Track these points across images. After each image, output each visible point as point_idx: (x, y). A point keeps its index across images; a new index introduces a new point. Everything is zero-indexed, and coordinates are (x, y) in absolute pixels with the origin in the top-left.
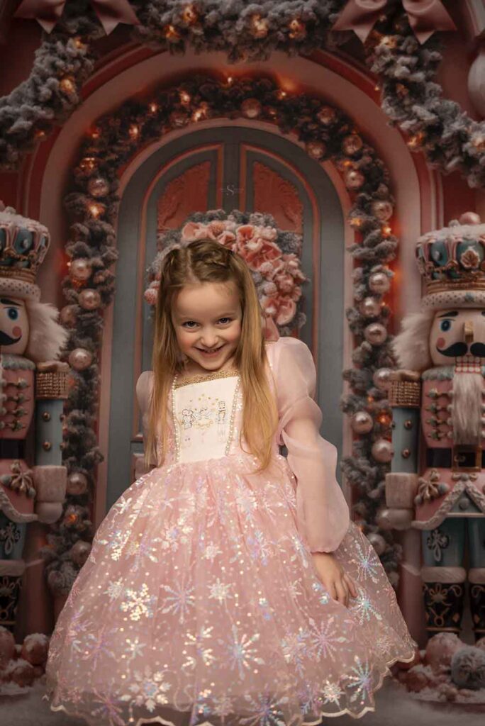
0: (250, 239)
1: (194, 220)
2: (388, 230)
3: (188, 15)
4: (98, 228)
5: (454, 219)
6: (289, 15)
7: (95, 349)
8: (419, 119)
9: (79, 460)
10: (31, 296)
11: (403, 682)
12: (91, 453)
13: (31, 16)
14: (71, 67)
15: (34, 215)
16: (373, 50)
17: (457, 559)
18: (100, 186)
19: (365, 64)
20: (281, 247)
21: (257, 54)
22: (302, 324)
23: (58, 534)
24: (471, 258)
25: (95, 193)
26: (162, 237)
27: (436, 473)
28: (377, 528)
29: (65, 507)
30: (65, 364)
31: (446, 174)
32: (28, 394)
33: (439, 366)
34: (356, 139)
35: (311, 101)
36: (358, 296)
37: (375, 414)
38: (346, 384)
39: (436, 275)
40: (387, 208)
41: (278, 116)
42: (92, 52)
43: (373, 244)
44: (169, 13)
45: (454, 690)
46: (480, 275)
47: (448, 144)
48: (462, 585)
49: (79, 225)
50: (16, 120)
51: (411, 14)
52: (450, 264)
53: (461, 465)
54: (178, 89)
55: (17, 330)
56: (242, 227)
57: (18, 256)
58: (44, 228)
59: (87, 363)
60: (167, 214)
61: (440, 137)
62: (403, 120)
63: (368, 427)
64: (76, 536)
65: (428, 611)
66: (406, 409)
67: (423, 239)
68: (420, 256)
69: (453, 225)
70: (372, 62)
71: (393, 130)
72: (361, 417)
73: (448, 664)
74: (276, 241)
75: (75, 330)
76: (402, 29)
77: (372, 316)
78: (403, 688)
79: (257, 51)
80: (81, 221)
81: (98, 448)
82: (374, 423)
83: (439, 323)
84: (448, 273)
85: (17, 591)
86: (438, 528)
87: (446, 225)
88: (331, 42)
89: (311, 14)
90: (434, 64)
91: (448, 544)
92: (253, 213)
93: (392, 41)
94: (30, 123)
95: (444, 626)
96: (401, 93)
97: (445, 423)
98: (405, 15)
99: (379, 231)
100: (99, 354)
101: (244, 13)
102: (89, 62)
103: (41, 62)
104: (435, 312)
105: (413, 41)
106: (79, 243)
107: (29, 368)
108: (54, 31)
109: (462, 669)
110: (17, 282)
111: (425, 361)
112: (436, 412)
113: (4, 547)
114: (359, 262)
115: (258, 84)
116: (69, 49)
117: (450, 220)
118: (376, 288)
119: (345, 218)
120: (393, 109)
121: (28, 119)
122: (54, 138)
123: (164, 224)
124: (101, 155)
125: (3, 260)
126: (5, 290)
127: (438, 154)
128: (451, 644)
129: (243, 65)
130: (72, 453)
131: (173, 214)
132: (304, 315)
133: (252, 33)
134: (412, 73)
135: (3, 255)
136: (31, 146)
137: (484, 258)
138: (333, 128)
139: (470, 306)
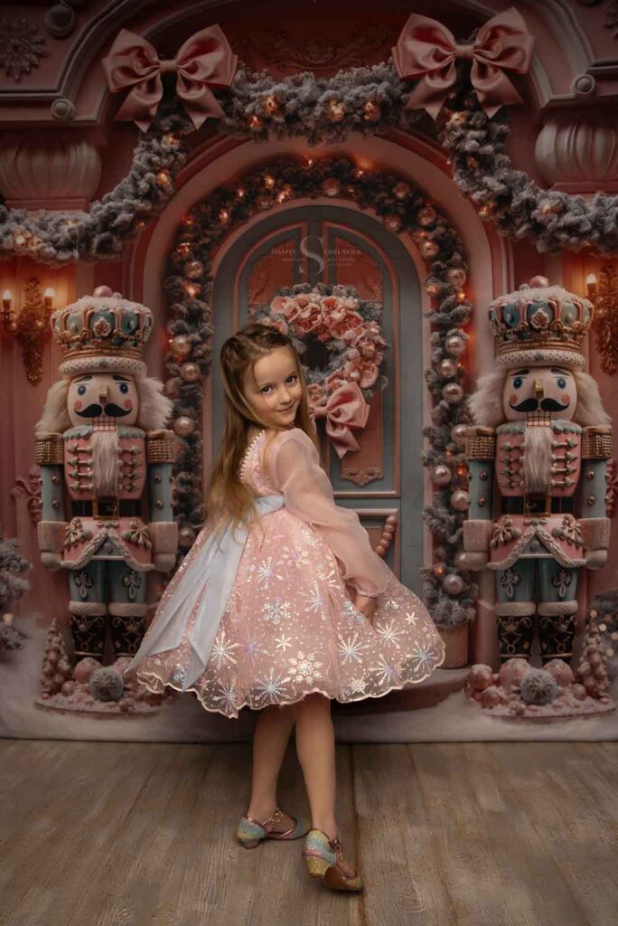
0: (334, 309)
1: (281, 295)
2: (462, 296)
3: (270, 104)
4: (195, 306)
5: (524, 282)
6: (363, 98)
7: (197, 416)
8: (489, 190)
9: (188, 516)
10: (137, 372)
11: (478, 700)
12: (198, 510)
13: (129, 119)
14: (165, 161)
15: (138, 299)
16: (445, 127)
17: (527, 595)
18: (195, 268)
19: (437, 141)
20: (363, 316)
21: (335, 137)
22: (383, 387)
24: (541, 319)
25: (192, 274)
26: (253, 311)
27: (510, 519)
28: (456, 570)
29: (178, 557)
30: (171, 431)
31: (515, 241)
32: (140, 459)
33: (513, 421)
34: (430, 211)
35: (386, 177)
36: (436, 359)
37: (453, 467)
38: (426, 440)
39: (508, 336)
40: (461, 274)
41: (357, 194)
42: (184, 146)
43: (448, 309)
44: (252, 104)
45: (523, 706)
46: (550, 335)
47: (518, 212)
48: (532, 617)
49: (178, 305)
50: (119, 213)
51: (479, 91)
52: (521, 326)
53: (532, 511)
54: (263, 174)
55: (128, 403)
56: (326, 298)
57: (126, 336)
58: (147, 310)
59: (191, 430)
60: (255, 292)
61: (509, 206)
62: (474, 191)
63: (446, 479)
65: (502, 640)
66: (482, 462)
67: (495, 303)
68: (493, 319)
69: (523, 289)
70: (444, 138)
71: (465, 201)
72: (440, 470)
73: (519, 685)
74: (357, 311)
75: (179, 400)
76: (472, 105)
77: (449, 377)
78: (478, 706)
79: (335, 133)
80: (180, 301)
82: (452, 475)
83: (511, 382)
84: (520, 334)
86: (511, 568)
87: (517, 289)
88: (404, 120)
89: (384, 95)
90: (502, 136)
91: (519, 582)
92: (336, 284)
93: (462, 116)
95: (516, 653)
96: (471, 165)
97: (517, 473)
98: (474, 91)
99: (453, 296)
100: (201, 421)
101: (321, 99)
102: (181, 156)
103: (139, 159)
104: (508, 370)
105: (481, 116)
106: (179, 322)
107: (141, 437)
108: (148, 131)
109: (531, 688)
110: (127, 359)
111: (499, 417)
112: (509, 463)
113: (128, 593)
114: (436, 326)
115: (336, 164)
116: (163, 146)
117: (520, 284)
118: (452, 350)
119: (422, 287)
120: (463, 181)
121: (129, 213)
122: (153, 227)
123: (255, 299)
124: (195, 240)
125: (113, 341)
126: (116, 368)
127: (508, 222)
128: (521, 667)
129: (322, 148)
130: (182, 510)
131: (263, 290)
132: (385, 378)
133: (330, 117)
134: (481, 146)
135: (113, 337)
136: (133, 237)
137: (553, 318)
138: (408, 202)
139: (541, 364)
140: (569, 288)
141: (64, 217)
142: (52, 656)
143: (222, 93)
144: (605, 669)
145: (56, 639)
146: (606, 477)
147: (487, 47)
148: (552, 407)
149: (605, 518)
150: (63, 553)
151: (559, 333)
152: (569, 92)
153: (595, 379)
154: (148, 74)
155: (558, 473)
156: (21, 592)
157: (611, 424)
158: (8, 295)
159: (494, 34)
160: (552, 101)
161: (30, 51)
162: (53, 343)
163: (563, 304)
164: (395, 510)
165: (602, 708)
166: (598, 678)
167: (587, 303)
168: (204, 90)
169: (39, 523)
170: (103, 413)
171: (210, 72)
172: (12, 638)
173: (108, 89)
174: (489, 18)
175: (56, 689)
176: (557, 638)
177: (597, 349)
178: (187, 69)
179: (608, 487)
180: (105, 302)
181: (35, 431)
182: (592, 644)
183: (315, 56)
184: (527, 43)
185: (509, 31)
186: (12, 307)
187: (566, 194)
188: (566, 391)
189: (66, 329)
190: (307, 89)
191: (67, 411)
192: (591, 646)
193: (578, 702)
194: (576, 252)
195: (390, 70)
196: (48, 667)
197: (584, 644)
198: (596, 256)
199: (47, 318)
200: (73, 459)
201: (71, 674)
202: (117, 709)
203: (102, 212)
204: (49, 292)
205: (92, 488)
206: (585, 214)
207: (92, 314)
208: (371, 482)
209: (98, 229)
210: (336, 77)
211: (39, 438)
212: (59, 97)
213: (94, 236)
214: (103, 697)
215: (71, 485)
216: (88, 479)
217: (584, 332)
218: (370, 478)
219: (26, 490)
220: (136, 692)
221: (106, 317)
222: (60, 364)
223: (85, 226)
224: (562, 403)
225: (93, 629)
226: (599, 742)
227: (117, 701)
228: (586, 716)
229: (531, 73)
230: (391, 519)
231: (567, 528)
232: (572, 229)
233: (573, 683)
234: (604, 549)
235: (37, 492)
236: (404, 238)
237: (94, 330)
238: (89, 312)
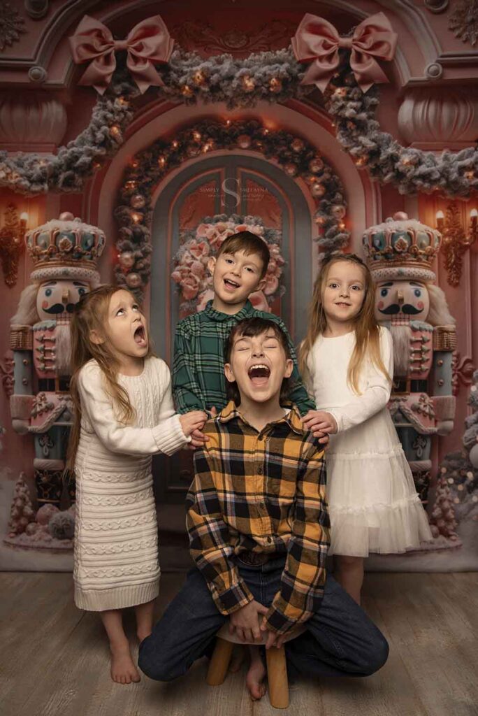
1: (205, 222)
2: (342, 226)
3: (198, 77)
4: (138, 230)
5: (389, 216)
6: (269, 75)
8: (363, 147)
10: (93, 279)
13: (89, 85)
14: (117, 118)
15: (94, 223)
16: (330, 98)
18: (139, 201)
19: (324, 108)
21: (247, 104)
22: (282, 294)
24: (402, 244)
25: (136, 205)
26: (183, 234)
31: (382, 185)
34: (319, 161)
35: (286, 135)
39: (377, 257)
40: (342, 210)
41: (263, 147)
42: (132, 106)
43: (332, 235)
44: (185, 77)
46: (408, 257)
47: (385, 164)
49: (125, 228)
50: (81, 157)
51: (357, 72)
52: (387, 249)
53: (396, 390)
54: (192, 130)
57: (84, 252)
58: (100, 232)
60: (184, 220)
61: (379, 159)
62: (352, 147)
67: (367, 232)
68: (366, 243)
69: (388, 221)
70: (329, 106)
71: (345, 154)
76: (350, 82)
79: (247, 101)
80: (127, 225)
83: (379, 291)
84: (386, 256)
87: (384, 221)
88: (300, 93)
89: (285, 73)
90: (373, 107)
92: (247, 215)
93: (343, 91)
94: (90, 158)
96: (350, 128)
98: (352, 73)
99: (336, 226)
101: (238, 75)
102: (130, 114)
103: (97, 115)
105: (358, 91)
106: (125, 241)
108: (104, 95)
110: (84, 269)
114: (322, 249)
115: (248, 124)
116: (116, 106)
117: (386, 217)
119: (312, 218)
120: (344, 139)
121: (89, 156)
122: (107, 168)
123: (184, 226)
124: (140, 179)
125: (74, 255)
126: (75, 275)
127: (377, 171)
129: (238, 111)
131: (191, 219)
132: (284, 287)
133: (243, 88)
134: (358, 113)
135: (73, 252)
136: (91, 174)
137: (411, 243)
138: (303, 154)
139: (402, 279)
140: (423, 221)
141: (37, 158)
142: (19, 503)
143: (162, 67)
144: (454, 514)
145: (22, 489)
146: (452, 365)
147: (363, 40)
148: (411, 311)
149: (451, 396)
150: (30, 420)
151: (416, 255)
152: (423, 75)
153: (442, 290)
154: (104, 50)
155: (415, 361)
157: (455, 324)
159: (367, 31)
160: (410, 81)
161: (12, 29)
162: (26, 256)
163: (418, 233)
165: (452, 544)
166: (448, 520)
167: (437, 233)
168: (148, 65)
169: (11, 397)
170: (65, 311)
171: (153, 51)
173: (73, 61)
174: (363, 19)
175: (21, 530)
177: (444, 267)
178: (135, 48)
179: (454, 372)
180: (68, 224)
181: (10, 323)
182: (443, 493)
183: (233, 42)
184: (392, 38)
185: (378, 29)
187: (421, 151)
188: (420, 299)
189: (37, 244)
190: (227, 66)
191: (36, 311)
192: (442, 495)
194: (429, 194)
195: (290, 55)
196: (16, 511)
197: (437, 494)
198: (443, 198)
199: (22, 236)
200: (40, 346)
201: (34, 518)
203: (67, 155)
204: (24, 216)
205: (55, 369)
206: (435, 165)
207: (58, 234)
209: (64, 168)
210: (250, 58)
211: (14, 329)
212: (34, 65)
213: (60, 174)
214: (60, 536)
215: (38, 367)
216: (50, 360)
217: (435, 254)
219: (2, 370)
221: (69, 236)
222: (31, 272)
223: (53, 165)
224: (417, 308)
225: (53, 480)
226: (449, 572)
228: (440, 551)
229: (395, 61)
231: (423, 404)
232: (425, 177)
234: (450, 420)
235: (11, 371)
236: (299, 181)
237: (59, 246)
238: (55, 232)
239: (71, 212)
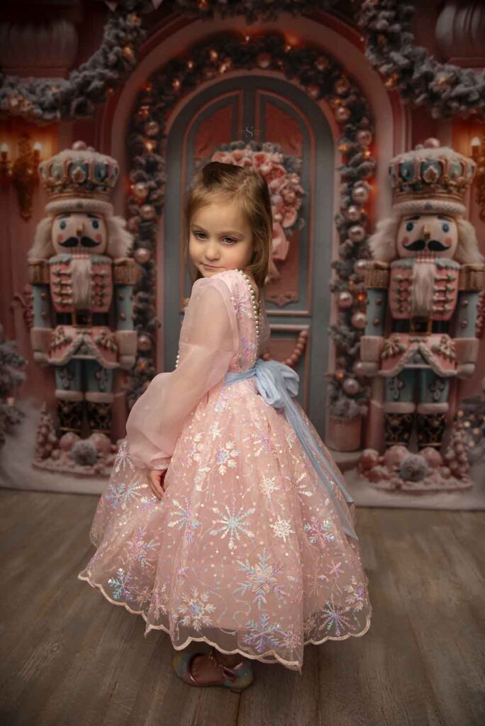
0: (263, 162)
1: (221, 150)
2: (368, 153)
4: (151, 159)
5: (419, 143)
7: (152, 249)
8: (395, 63)
9: (144, 326)
10: (107, 212)
11: (367, 476)
12: (152, 322)
14: (130, 37)
15: (107, 152)
16: (360, 7)
17: (409, 396)
18: (152, 125)
19: (353, 20)
20: (286, 168)
21: (268, 17)
22: (301, 227)
23: (133, 376)
24: (432, 175)
25: (150, 132)
27: (398, 336)
28: (353, 375)
29: (137, 358)
30: (132, 259)
31: (414, 108)
32: (108, 281)
33: (404, 258)
34: (345, 81)
35: (311, 51)
36: (344, 206)
37: (354, 294)
38: (334, 272)
39: (404, 188)
40: (368, 136)
41: (284, 66)
42: (145, 24)
43: (356, 164)
45: (401, 482)
46: (438, 188)
47: (417, 83)
48: (412, 415)
49: (139, 158)
50: (92, 81)
52: (415, 180)
53: (417, 331)
54: (209, 49)
55: (99, 236)
56: (256, 154)
57: (98, 183)
58: (113, 161)
59: (147, 258)
60: (201, 147)
61: (411, 77)
62: (383, 64)
63: (349, 303)
64: (144, 378)
66: (377, 290)
67: (395, 160)
68: (392, 173)
69: (418, 149)
70: (359, 18)
71: (374, 73)
72: (344, 295)
73: (398, 466)
74: (282, 164)
75: (137, 235)
77: (354, 220)
78: (367, 480)
79: (268, 13)
80: (140, 155)
81: (157, 318)
82: (354, 300)
83: (404, 225)
84: (413, 187)
85: (110, 413)
86: (397, 376)
87: (413, 148)
90: (409, 16)
91: (403, 387)
92: (265, 141)
94: (102, 83)
95: (398, 441)
96: (381, 42)
97: (406, 300)
99: (361, 154)
100: (155, 252)
102: (143, 32)
103: (109, 35)
104: (402, 217)
106: (139, 171)
107: (108, 263)
108: (116, 10)
109: (408, 469)
110: (98, 202)
111: (393, 254)
112: (399, 292)
113: (99, 384)
114: (345, 178)
115: (269, 40)
116: (128, 23)
117: (416, 145)
118: (358, 198)
119: (335, 146)
120: (374, 56)
121: (101, 80)
122: (120, 92)
123: (199, 154)
124: (154, 104)
125: (88, 186)
126: (89, 208)
127: (409, 92)
128: (402, 453)
129: (257, 26)
130: (140, 322)
131: (205, 147)
132: (303, 220)
134: (391, 24)
135: (87, 183)
136: (104, 100)
137: (442, 173)
138: (327, 73)
139: (429, 212)
140: (456, 149)
141: (48, 83)
144: (468, 456)
145: (46, 418)
146: (478, 306)
148: (437, 247)
149: (474, 339)
150: (50, 353)
151: (446, 186)
153: (473, 224)
155: (439, 301)
156: (20, 382)
157: (484, 262)
158: (5, 148)
162: (40, 188)
163: (451, 162)
164: (306, 327)
165: (462, 485)
166: (461, 463)
167: (470, 162)
169: (31, 329)
170: (80, 244)
172: (15, 416)
175: (47, 455)
176: (431, 431)
177: (476, 201)
179: (479, 314)
180: (81, 154)
181: (28, 257)
182: (458, 436)
186: (9, 157)
187: (458, 68)
188: (448, 235)
189: (51, 176)
191: (52, 246)
192: (457, 438)
193: (444, 480)
194: (465, 118)
196: (41, 439)
198: (481, 123)
199: (35, 167)
200: (56, 280)
201: (58, 445)
202: (92, 472)
203: (79, 80)
204: (37, 146)
205: (72, 303)
206: (474, 85)
207: (71, 165)
208: (288, 304)
209: (76, 93)
211: (31, 263)
213: (72, 100)
214: (82, 462)
215: (56, 301)
216: (68, 296)
217: (467, 186)
218: (288, 300)
219: (21, 303)
220: (105, 459)
221: (82, 167)
222: (46, 204)
223: (65, 91)
224: (445, 245)
225: (74, 411)
226: (458, 511)
227: (92, 465)
228: (450, 491)
230: (303, 333)
231: (444, 346)
232: (462, 98)
233: (441, 466)
234: (472, 363)
235: (30, 305)
236: (322, 105)
237: (73, 177)
238: (68, 163)
239: (85, 141)
